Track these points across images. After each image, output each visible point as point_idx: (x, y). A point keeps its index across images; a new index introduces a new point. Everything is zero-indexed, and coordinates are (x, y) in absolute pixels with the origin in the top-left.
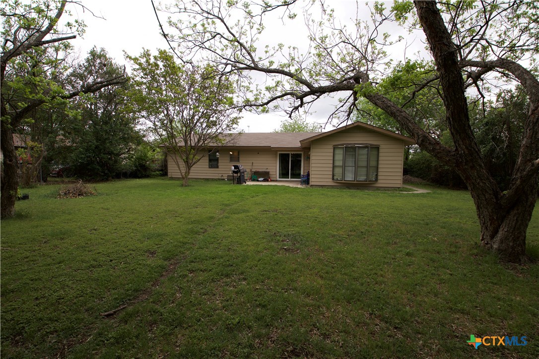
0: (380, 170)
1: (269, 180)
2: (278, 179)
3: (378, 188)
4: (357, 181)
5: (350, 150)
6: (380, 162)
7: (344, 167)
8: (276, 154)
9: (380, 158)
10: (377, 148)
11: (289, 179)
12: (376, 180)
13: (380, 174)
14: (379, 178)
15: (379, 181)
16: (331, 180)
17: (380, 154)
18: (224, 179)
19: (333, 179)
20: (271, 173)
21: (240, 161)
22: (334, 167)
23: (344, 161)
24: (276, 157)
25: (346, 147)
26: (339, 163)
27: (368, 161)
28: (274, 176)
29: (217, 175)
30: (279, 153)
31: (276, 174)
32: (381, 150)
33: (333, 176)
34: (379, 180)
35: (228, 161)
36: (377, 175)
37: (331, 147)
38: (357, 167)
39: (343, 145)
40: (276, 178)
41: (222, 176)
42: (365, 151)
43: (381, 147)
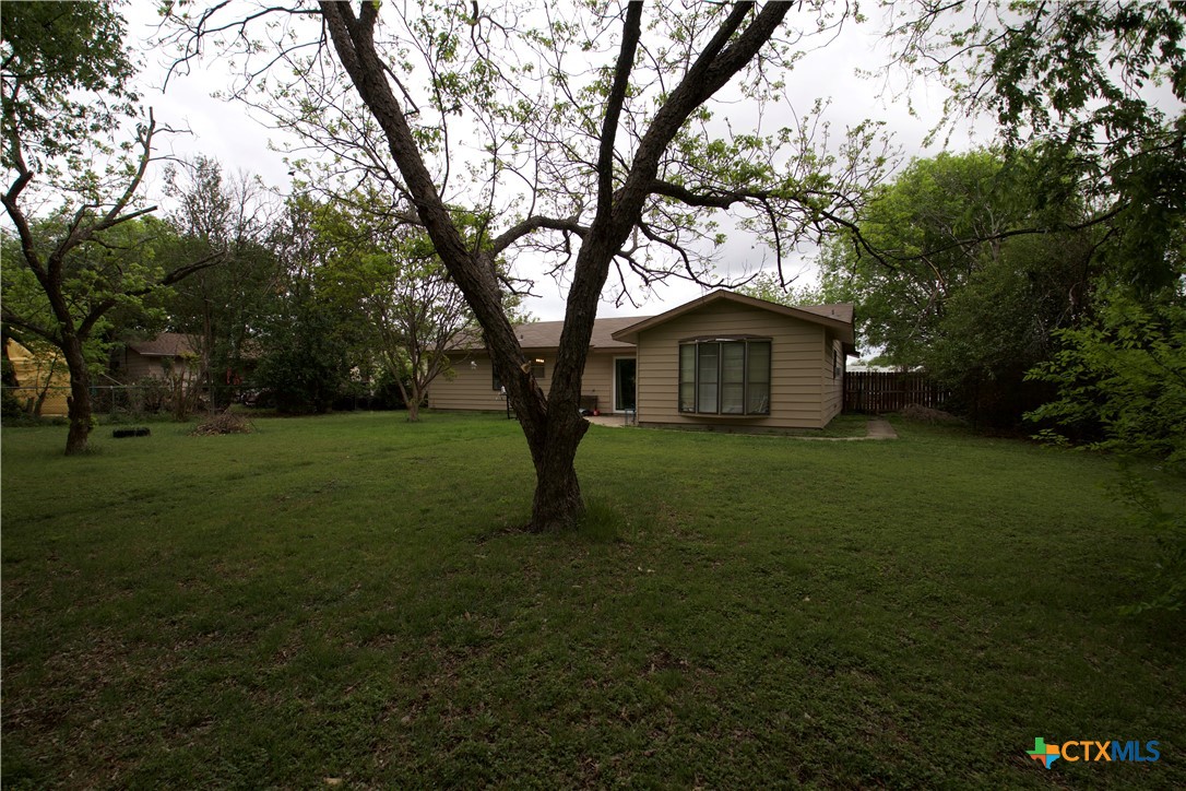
0: (774, 390)
1: (595, 413)
2: (614, 411)
3: (772, 430)
5: (708, 349)
6: (774, 374)
7: (697, 384)
8: (610, 362)
9: (775, 365)
10: (767, 344)
12: (768, 412)
13: (774, 398)
14: (774, 407)
15: (774, 415)
16: (676, 412)
17: (775, 357)
19: (681, 409)
20: (601, 399)
22: (681, 386)
23: (698, 372)
25: (700, 344)
26: (689, 377)
27: (745, 372)
28: (607, 405)
30: (615, 358)
31: (611, 402)
32: (775, 349)
33: (681, 402)
34: (772, 413)
36: (769, 403)
37: (675, 344)
38: (722, 384)
39: (694, 339)
40: (611, 408)
42: (737, 352)
43: (776, 340)
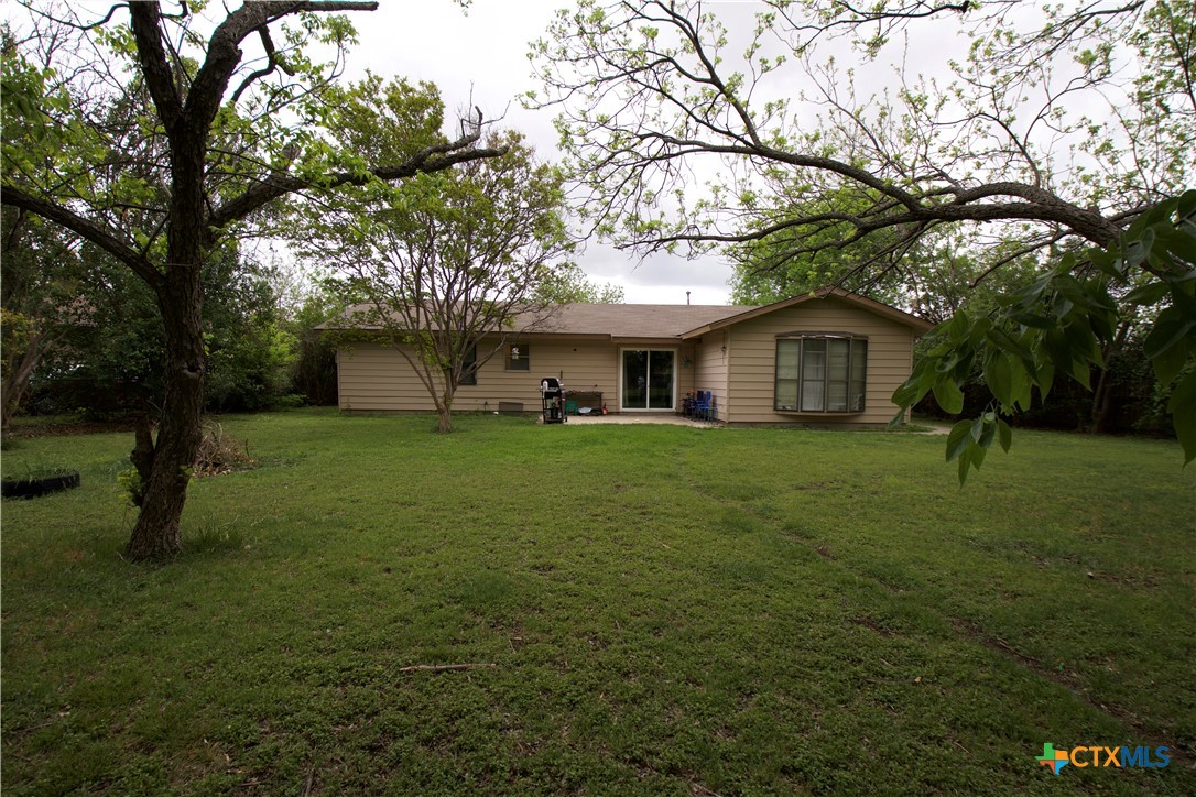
0: (868, 388)
1: (605, 412)
2: (622, 409)
3: (865, 427)
4: (828, 412)
5: (814, 346)
6: (869, 372)
7: (800, 382)
8: (617, 354)
9: (869, 364)
10: (864, 343)
11: (647, 409)
12: (862, 408)
13: (868, 396)
14: (868, 404)
15: (867, 412)
16: (771, 410)
17: (870, 356)
18: (491, 412)
19: (775, 409)
20: (604, 396)
21: (532, 369)
22: (777, 381)
23: (801, 368)
24: (617, 360)
25: (804, 339)
26: (788, 372)
27: (848, 369)
28: (614, 403)
29: (472, 401)
30: (623, 349)
31: (617, 399)
32: (870, 347)
33: (776, 401)
34: (867, 410)
35: (502, 368)
36: (863, 400)
37: (771, 338)
38: (827, 382)
39: (799, 334)
40: (617, 406)
41: (486, 403)
42: (841, 349)
43: (871, 340)
